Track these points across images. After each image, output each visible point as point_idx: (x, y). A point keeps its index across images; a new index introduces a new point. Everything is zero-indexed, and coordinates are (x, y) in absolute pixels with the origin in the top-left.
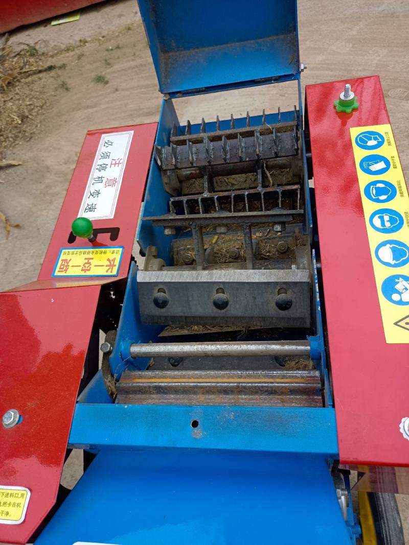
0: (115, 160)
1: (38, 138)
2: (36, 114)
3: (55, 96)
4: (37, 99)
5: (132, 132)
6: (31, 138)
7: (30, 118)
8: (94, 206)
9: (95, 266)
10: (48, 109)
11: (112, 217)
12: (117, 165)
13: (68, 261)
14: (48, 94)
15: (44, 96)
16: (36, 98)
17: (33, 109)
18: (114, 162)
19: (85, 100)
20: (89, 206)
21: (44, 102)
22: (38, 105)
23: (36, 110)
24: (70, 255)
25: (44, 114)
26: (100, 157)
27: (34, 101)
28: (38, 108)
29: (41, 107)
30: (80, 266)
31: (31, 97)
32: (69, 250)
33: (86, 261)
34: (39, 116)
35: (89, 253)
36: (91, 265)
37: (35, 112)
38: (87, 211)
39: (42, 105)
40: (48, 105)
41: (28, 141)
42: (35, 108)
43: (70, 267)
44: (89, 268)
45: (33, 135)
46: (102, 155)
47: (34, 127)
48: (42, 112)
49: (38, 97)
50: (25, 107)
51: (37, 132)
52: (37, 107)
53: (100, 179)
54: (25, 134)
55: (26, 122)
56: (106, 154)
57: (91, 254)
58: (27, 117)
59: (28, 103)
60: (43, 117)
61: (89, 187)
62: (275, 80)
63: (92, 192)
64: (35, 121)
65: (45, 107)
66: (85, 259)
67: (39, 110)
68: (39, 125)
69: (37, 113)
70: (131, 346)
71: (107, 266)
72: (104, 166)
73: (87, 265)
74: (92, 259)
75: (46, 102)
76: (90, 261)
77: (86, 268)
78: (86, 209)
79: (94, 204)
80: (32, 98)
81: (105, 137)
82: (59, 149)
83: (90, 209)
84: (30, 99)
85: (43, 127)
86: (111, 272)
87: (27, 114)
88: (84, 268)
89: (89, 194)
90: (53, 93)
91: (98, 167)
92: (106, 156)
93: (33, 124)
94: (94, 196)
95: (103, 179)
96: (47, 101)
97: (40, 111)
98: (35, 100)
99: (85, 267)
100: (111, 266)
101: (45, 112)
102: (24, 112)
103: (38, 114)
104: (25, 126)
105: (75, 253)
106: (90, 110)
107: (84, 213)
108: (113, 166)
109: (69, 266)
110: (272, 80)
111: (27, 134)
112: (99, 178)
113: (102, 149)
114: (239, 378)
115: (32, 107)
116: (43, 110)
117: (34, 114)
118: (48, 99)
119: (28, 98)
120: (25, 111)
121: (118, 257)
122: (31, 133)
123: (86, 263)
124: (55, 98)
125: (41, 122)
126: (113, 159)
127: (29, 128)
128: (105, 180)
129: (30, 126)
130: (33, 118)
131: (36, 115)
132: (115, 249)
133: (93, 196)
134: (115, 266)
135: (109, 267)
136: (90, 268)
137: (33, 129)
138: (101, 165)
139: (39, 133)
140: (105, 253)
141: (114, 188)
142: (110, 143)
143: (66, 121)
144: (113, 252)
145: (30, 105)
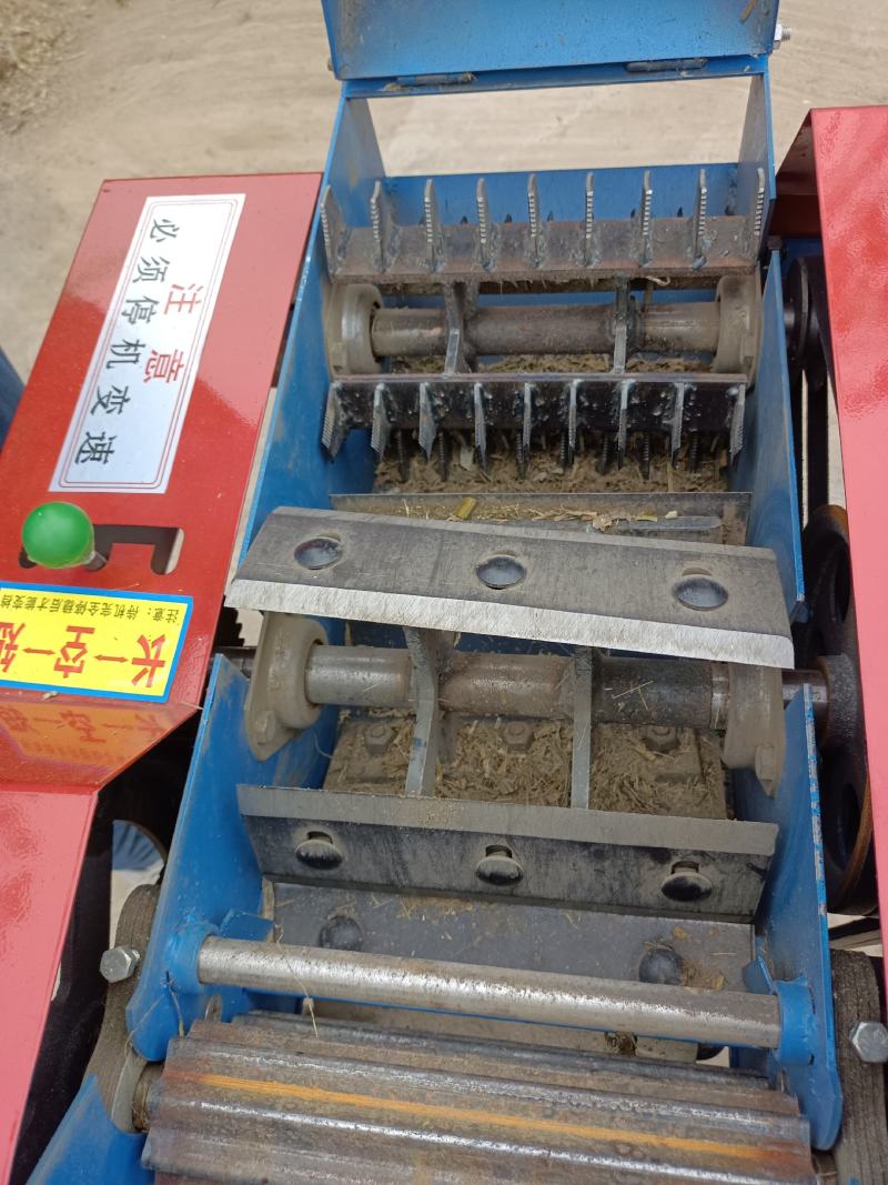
0: (182, 288)
1: (41, 126)
2: (37, 60)
3: (89, 16)
4: (44, 20)
5: (241, 198)
6: (22, 125)
7: (22, 70)
8: (106, 441)
9: (100, 658)
10: (67, 52)
11: (162, 490)
12: (186, 307)
13: (15, 630)
14: (71, 11)
15: (61, 15)
16: (39, 18)
17: (30, 47)
18: (177, 296)
19: (163, 37)
20: (93, 443)
21: (59, 29)
22: (45, 38)
23: (38, 51)
24: (23, 610)
25: (57, 63)
26: (136, 275)
27: (32, 24)
28: (44, 44)
29: (52, 43)
30: (49, 653)
31: (27, 12)
32: (20, 592)
33: (72, 637)
34: (46, 67)
35: (81, 608)
36: (84, 652)
37: (35, 55)
38: (83, 456)
39: (52, 37)
40: (68, 39)
41: (14, 133)
42: (36, 43)
43: (19, 653)
44: (78, 664)
45: (26, 118)
46: (143, 266)
47: (30, 95)
48: (53, 57)
49: (45, 15)
50: (10, 39)
51: (37, 112)
52: (41, 41)
53: (132, 350)
54: (5, 112)
55: (12, 81)
56: (153, 266)
57: (87, 613)
58: (15, 66)
59: (19, 29)
60: (56, 70)
61: (96, 376)
62: (691, 69)
63: (102, 395)
64: (33, 79)
65: (60, 44)
66: (70, 629)
67: (45, 51)
68: (44, 91)
69: (42, 58)
70: (203, 943)
71: (136, 661)
72: (147, 305)
73: (73, 652)
74: (90, 631)
75: (63, 32)
76: (84, 638)
77: (70, 663)
78: (81, 451)
79: (107, 436)
80: (29, 16)
81: (157, 208)
82: (92, 163)
83: (94, 450)
84: (25, 20)
85: (54, 98)
86: (149, 686)
87: (13, 57)
88: (63, 662)
89: (95, 400)
90: (84, 8)
91: (129, 307)
92: (154, 271)
93: (30, 87)
94: (111, 407)
95: (140, 350)
96: (68, 28)
97: (49, 55)
98: (37, 23)
99: (67, 658)
100: (150, 664)
101: (60, 59)
102: (7, 53)
103: (42, 63)
104: (9, 89)
105: (38, 603)
106: (176, 66)
107: (73, 463)
108: (174, 308)
109: (15, 647)
110: (681, 70)
111: (11, 114)
112: (130, 345)
113: (143, 247)
114: (546, 1117)
115: (28, 40)
116: (56, 53)
117: (32, 60)
118: (69, 24)
119: (19, 17)
120: (10, 48)
121: (173, 632)
122: (24, 112)
123: (70, 645)
124: (90, 22)
125: (48, 84)
126: (174, 286)
127: (18, 96)
128: (145, 355)
129: (20, 91)
130: (30, 71)
131: (37, 64)
132: (166, 606)
133: (105, 406)
134: (162, 664)
135: (140, 668)
136: (82, 662)
137: (28, 102)
138: (137, 303)
139: (44, 115)
140: (132, 613)
141: (175, 386)
142: (169, 230)
143: (113, 90)
144: (158, 616)
145: (24, 34)
